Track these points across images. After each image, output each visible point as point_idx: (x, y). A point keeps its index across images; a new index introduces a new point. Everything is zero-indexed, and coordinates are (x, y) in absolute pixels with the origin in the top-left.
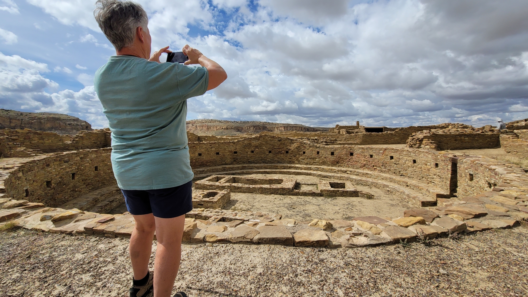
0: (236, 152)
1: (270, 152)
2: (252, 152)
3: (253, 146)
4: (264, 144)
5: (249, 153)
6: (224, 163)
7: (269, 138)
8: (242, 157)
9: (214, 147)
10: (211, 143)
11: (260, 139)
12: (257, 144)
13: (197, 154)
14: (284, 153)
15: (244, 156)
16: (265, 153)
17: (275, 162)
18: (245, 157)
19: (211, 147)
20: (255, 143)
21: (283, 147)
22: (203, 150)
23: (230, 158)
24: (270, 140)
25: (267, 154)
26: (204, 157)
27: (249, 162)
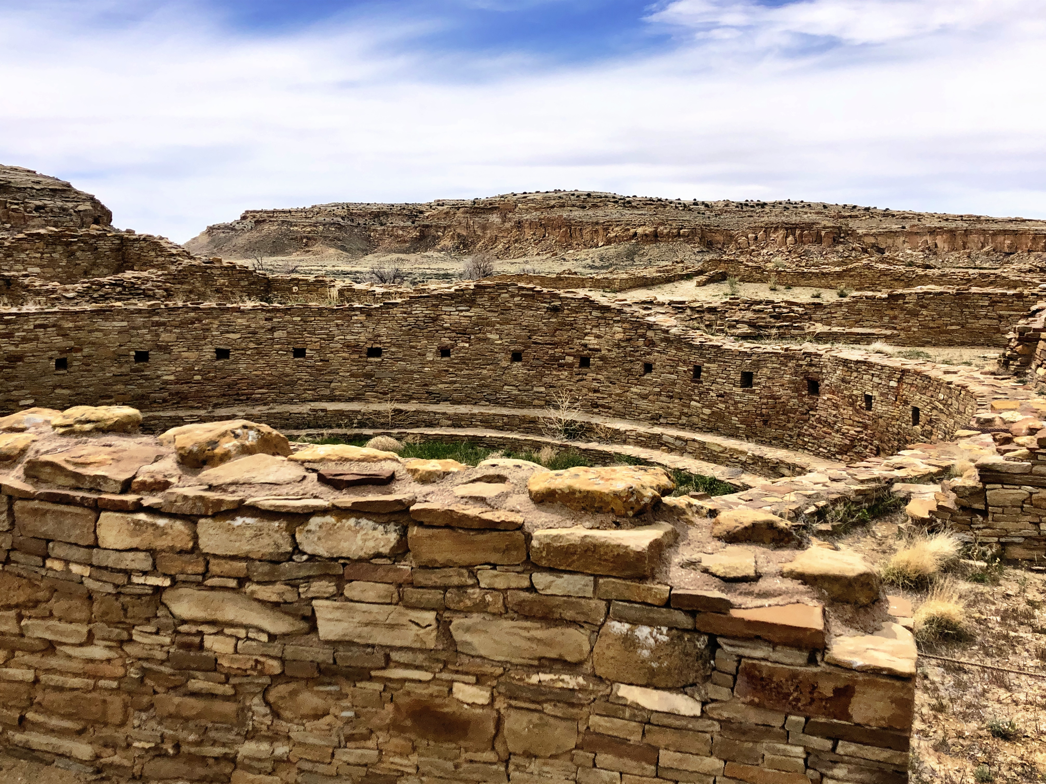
0: (375, 352)
1: (516, 357)
2: (444, 352)
3: (446, 329)
4: (492, 324)
5: (430, 357)
6: (327, 392)
7: (513, 296)
8: (399, 372)
9: (284, 328)
10: (269, 311)
11: (479, 301)
12: (465, 321)
13: (208, 352)
14: (571, 366)
15: (409, 367)
16: (495, 363)
17: (536, 402)
18: (412, 372)
19: (269, 325)
20: (455, 317)
21: (570, 341)
22: (238, 336)
23: (352, 375)
24: (519, 305)
25: (504, 364)
26: (242, 367)
27: (429, 393)
